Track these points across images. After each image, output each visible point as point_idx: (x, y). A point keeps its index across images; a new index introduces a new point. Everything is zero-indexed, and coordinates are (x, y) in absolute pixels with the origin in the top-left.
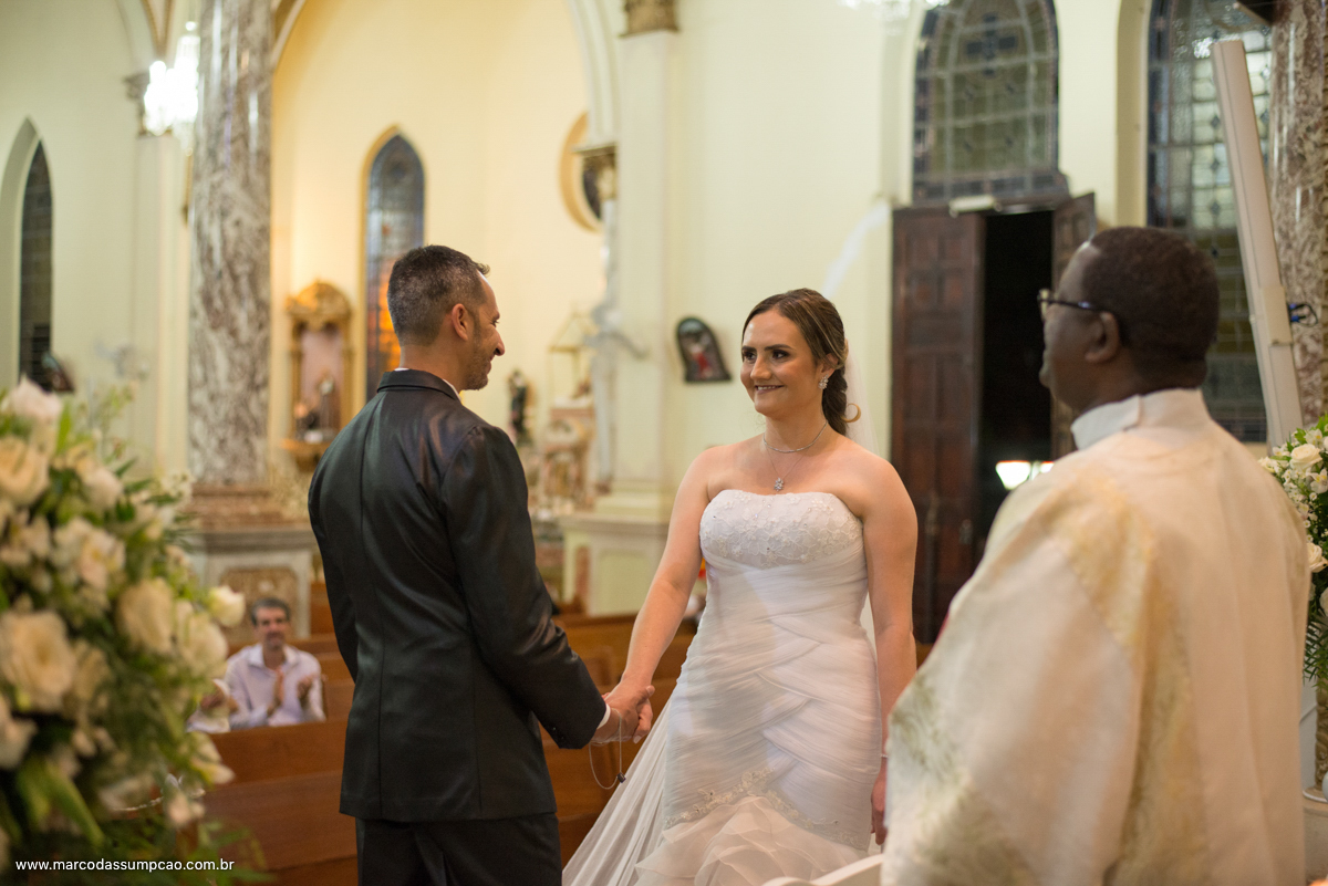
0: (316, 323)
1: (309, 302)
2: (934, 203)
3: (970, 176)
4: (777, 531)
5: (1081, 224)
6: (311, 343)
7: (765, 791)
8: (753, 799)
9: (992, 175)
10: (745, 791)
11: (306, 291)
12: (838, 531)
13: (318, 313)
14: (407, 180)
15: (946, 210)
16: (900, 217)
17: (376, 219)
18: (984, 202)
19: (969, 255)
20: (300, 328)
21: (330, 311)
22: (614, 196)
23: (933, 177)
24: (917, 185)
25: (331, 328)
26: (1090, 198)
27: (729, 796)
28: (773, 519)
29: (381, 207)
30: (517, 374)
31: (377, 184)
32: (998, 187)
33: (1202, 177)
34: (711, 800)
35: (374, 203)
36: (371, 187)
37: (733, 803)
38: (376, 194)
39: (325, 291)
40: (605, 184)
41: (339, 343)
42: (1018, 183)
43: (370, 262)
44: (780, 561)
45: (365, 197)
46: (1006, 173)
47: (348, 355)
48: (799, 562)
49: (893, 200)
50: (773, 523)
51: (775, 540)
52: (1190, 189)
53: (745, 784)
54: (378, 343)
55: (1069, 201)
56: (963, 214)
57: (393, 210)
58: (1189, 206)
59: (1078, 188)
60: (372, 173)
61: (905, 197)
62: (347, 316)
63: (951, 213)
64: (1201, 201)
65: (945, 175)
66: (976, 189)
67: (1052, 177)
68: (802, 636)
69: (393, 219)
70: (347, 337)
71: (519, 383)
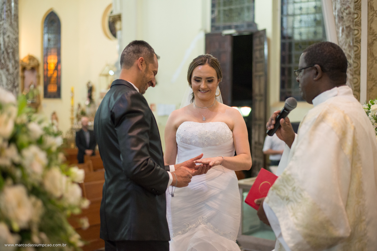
0: (29, 67)
1: (26, 61)
2: (217, 32)
3: (228, 24)
4: (208, 135)
5: (262, 38)
6: (27, 74)
7: (207, 223)
8: (202, 226)
9: (235, 24)
10: (200, 223)
11: (25, 58)
12: (228, 135)
13: (29, 64)
14: (55, 25)
15: (221, 34)
16: (208, 36)
17: (46, 37)
18: (232, 32)
19: (228, 47)
20: (24, 69)
21: (33, 64)
22: (121, 29)
23: (217, 24)
24: (212, 26)
25: (34, 69)
26: (264, 31)
27: (194, 225)
28: (207, 131)
29: (48, 33)
30: (89, 83)
31: (46, 26)
32: (236, 27)
33: (297, 25)
34: (188, 227)
35: (45, 31)
36: (45, 27)
37: (196, 227)
38: (46, 29)
39: (31, 58)
40: (118, 26)
41: (36, 74)
42: (242, 26)
43: (44, 49)
44: (209, 145)
45: (43, 30)
46: (239, 23)
47: (39, 77)
48: (216, 145)
49: (205, 31)
50: (206, 132)
51: (208, 138)
52: (293, 28)
53: (200, 221)
54: (47, 73)
55: (258, 32)
56: (226, 35)
57: (51, 33)
58: (293, 33)
59: (260, 27)
60: (45, 23)
61: (209, 30)
62: (38, 65)
63: (222, 35)
64: (296, 32)
65: (221, 24)
66: (230, 28)
67: (252, 24)
68: (217, 170)
69: (51, 36)
70: (38, 71)
71: (90, 85)
